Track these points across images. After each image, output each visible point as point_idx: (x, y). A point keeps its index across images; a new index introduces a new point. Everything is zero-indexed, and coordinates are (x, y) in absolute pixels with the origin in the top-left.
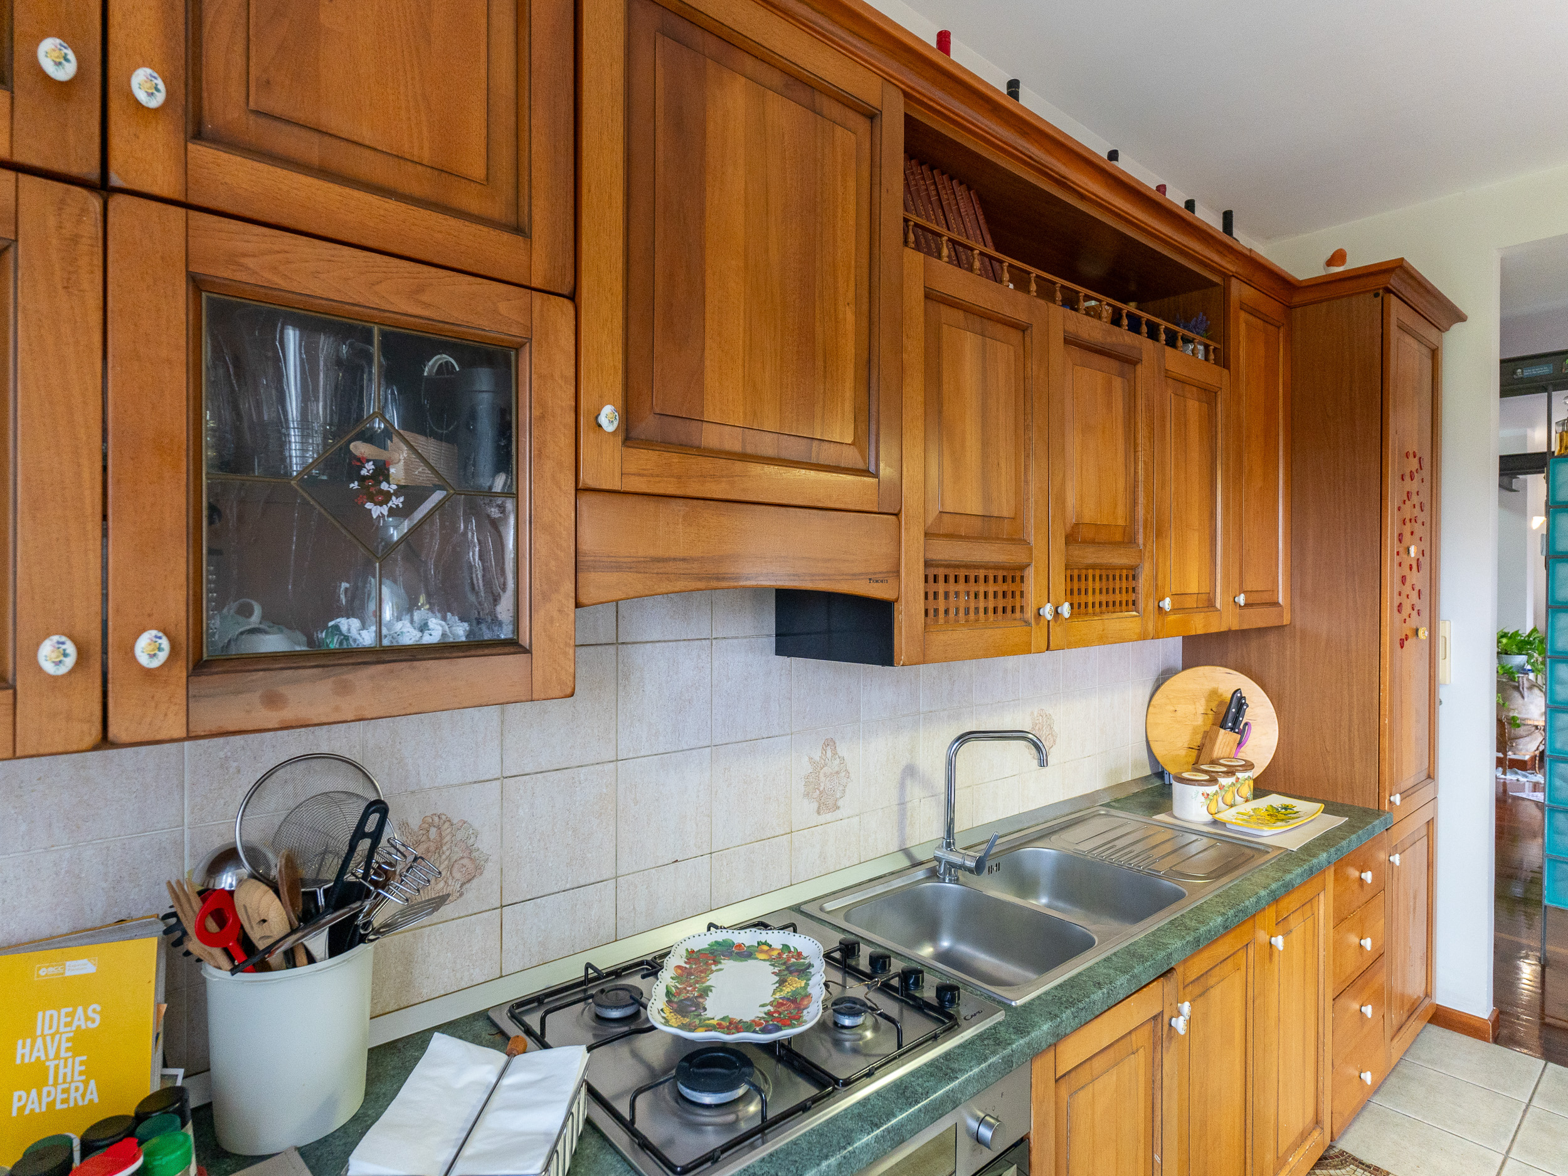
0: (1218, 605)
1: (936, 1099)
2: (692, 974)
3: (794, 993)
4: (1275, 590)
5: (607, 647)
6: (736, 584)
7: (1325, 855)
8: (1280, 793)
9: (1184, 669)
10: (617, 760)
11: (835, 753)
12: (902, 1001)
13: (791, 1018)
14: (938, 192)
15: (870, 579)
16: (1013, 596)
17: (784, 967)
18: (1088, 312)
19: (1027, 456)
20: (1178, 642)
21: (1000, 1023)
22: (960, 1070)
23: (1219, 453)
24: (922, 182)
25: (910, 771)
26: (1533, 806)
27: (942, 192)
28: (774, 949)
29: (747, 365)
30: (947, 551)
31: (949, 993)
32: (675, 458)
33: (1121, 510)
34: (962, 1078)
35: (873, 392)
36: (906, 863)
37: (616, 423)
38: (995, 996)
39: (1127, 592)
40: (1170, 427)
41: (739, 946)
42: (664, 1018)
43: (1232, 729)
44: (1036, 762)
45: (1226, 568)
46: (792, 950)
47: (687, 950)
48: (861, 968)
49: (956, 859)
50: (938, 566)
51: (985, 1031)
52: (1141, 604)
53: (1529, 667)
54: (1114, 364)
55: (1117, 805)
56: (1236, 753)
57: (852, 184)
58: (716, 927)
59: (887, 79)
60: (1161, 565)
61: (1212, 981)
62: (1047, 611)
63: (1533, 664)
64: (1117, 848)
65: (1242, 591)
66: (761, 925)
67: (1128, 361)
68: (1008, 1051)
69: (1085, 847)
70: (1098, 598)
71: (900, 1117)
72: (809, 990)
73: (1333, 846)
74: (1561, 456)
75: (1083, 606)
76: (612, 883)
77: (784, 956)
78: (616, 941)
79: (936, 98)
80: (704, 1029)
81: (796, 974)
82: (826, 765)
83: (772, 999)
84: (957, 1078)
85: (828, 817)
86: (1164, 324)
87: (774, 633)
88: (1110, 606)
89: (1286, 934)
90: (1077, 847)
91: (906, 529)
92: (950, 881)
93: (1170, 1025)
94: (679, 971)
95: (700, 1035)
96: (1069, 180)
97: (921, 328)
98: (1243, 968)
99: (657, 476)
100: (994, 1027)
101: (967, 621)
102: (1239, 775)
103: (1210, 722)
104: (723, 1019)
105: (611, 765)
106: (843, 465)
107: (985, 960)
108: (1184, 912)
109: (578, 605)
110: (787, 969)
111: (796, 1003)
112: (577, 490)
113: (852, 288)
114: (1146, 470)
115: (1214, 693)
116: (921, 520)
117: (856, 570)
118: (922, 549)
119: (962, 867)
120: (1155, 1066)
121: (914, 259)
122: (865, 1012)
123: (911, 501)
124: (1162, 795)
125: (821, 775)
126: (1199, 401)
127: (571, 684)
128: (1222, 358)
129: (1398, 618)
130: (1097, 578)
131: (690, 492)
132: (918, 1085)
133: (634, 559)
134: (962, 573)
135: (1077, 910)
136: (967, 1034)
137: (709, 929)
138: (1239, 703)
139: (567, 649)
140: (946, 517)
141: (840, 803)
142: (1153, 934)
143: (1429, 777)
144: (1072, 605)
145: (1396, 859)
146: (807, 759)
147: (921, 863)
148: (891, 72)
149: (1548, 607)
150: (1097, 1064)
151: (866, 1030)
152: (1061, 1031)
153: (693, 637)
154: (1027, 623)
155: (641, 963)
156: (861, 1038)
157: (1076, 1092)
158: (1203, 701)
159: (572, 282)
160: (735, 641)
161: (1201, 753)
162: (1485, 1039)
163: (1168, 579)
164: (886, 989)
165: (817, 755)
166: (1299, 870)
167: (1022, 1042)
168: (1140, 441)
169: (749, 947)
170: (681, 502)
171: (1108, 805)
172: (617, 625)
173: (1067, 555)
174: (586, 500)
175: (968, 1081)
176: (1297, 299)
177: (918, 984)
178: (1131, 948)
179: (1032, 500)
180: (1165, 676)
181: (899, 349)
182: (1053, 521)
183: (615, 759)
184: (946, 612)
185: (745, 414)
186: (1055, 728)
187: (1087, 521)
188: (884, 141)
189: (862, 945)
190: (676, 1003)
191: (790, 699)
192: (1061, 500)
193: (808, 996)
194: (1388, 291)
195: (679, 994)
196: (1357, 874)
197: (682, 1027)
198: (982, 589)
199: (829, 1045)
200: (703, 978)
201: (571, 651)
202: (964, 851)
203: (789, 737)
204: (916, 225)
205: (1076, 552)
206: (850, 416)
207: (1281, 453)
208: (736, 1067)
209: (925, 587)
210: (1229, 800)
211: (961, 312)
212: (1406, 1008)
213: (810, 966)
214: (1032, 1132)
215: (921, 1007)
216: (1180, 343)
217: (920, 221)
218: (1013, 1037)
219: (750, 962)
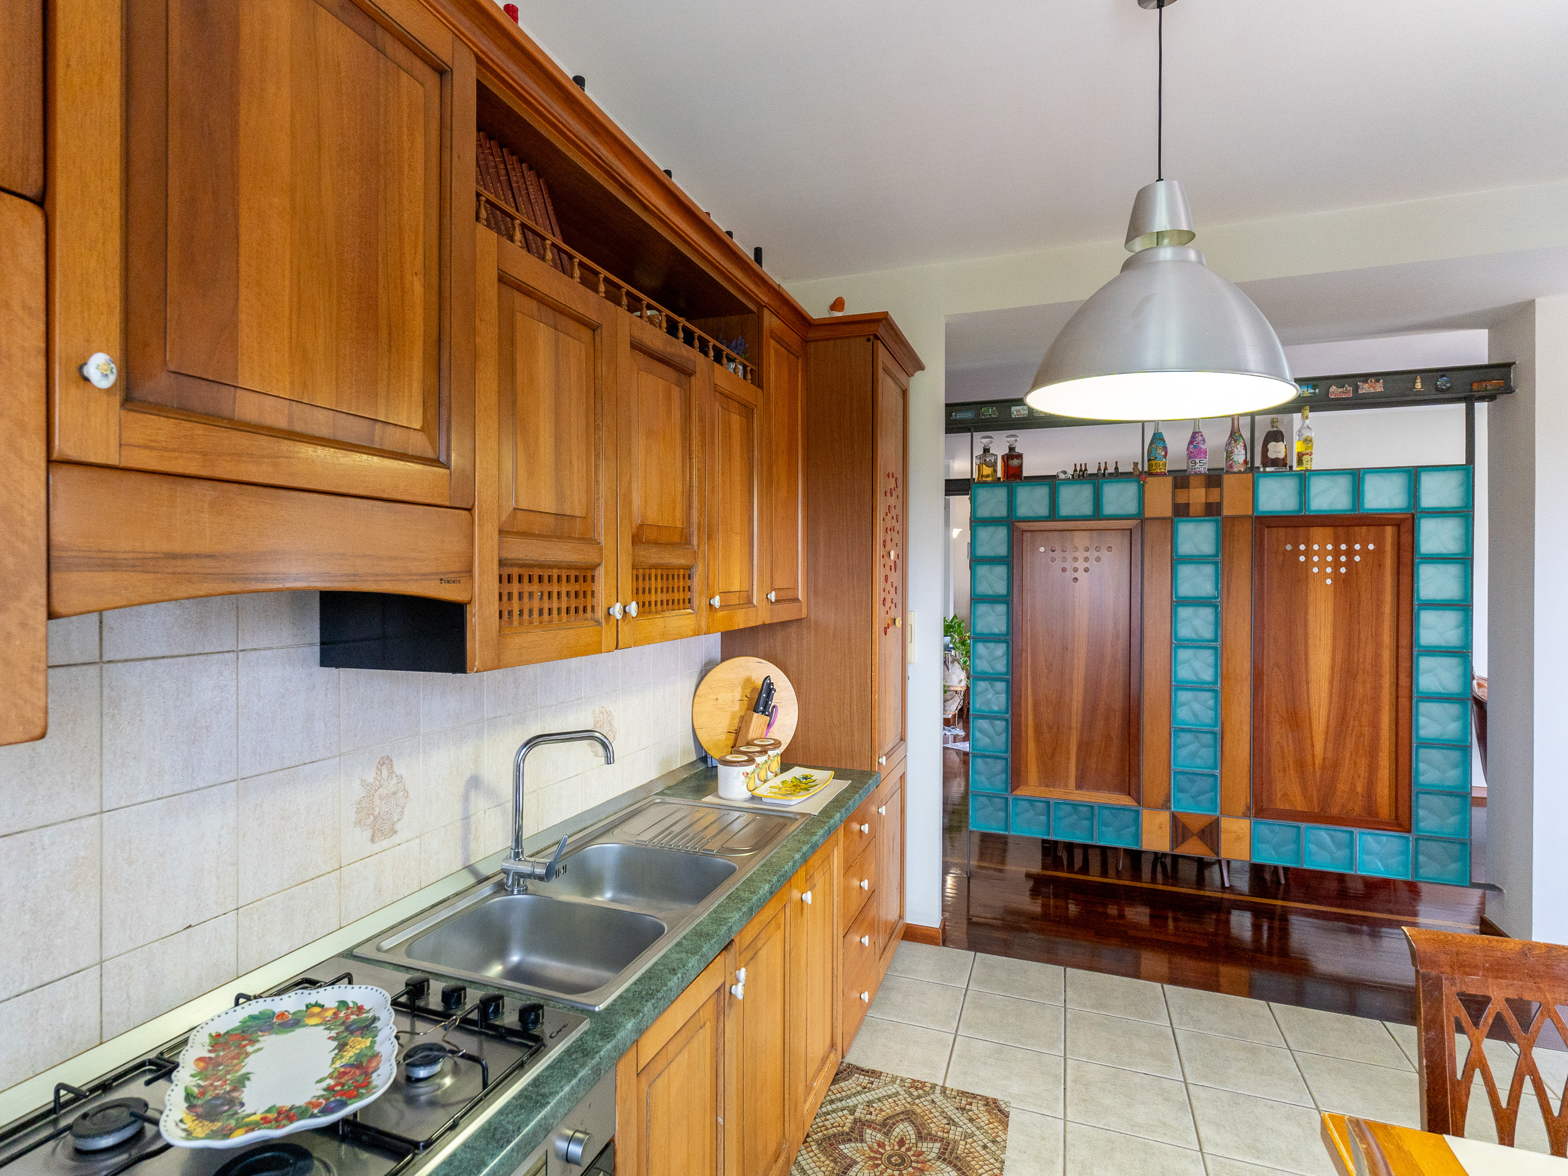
0: (755, 602)
1: (528, 1133)
2: (220, 1064)
3: (359, 1056)
4: (796, 588)
5: (85, 667)
6: (280, 586)
7: (838, 815)
8: (800, 766)
9: (723, 660)
10: (102, 812)
11: (391, 772)
12: (481, 1033)
13: (358, 1087)
14: (507, 172)
15: (441, 580)
16: (585, 596)
17: (342, 1028)
18: (650, 320)
19: (597, 456)
20: (717, 636)
21: (586, 1033)
22: (551, 1094)
23: (755, 464)
24: (491, 158)
25: (475, 782)
26: (955, 754)
27: (512, 174)
28: (328, 1009)
29: (294, 326)
30: (523, 550)
31: (531, 1013)
32: (199, 430)
33: (679, 514)
34: (553, 1102)
35: (445, 373)
36: (472, 880)
37: (112, 378)
38: (578, 1005)
39: (684, 590)
40: (718, 437)
41: (282, 1014)
42: (185, 1130)
43: (763, 712)
44: (603, 760)
45: (760, 571)
46: (351, 1005)
47: (210, 1035)
48: (432, 1007)
49: (525, 868)
50: (512, 565)
51: (572, 1044)
52: (695, 602)
53: (951, 646)
54: (672, 374)
55: (669, 792)
56: (766, 735)
57: (420, 140)
58: (248, 998)
59: (458, 36)
60: (711, 566)
61: (760, 944)
62: (617, 610)
63: (954, 643)
64: (675, 833)
65: (773, 589)
66: (307, 982)
67: (685, 372)
68: (597, 1059)
69: (646, 837)
70: (660, 597)
71: (492, 1165)
72: (377, 1048)
73: (843, 807)
74: (979, 482)
75: (647, 605)
76: (94, 972)
77: (342, 1015)
78: (101, 1043)
79: (510, 71)
80: (242, 1131)
81: (358, 1033)
82: (381, 786)
83: (331, 1070)
84: (548, 1103)
85: (385, 843)
86: (712, 342)
87: (317, 640)
88: (670, 604)
89: (812, 889)
90: (639, 838)
91: (479, 525)
92: (519, 893)
93: (731, 993)
94: (202, 1064)
95: (239, 1139)
96: (634, 188)
97: (494, 312)
98: (782, 926)
99: (174, 450)
100: (581, 1039)
101: (541, 622)
102: (770, 753)
103: (745, 707)
104: (269, 1110)
105: (93, 819)
106: (410, 453)
107: (555, 967)
108: (737, 885)
109: (51, 615)
110: (347, 1029)
111: (363, 1067)
112: (49, 461)
113: (420, 256)
114: (699, 476)
115: (748, 680)
116: (495, 516)
117: (425, 570)
118: (496, 548)
119: (532, 876)
120: (719, 1034)
121: (487, 237)
122: (443, 1057)
123: (485, 495)
124: (706, 778)
125: (376, 798)
126: (740, 415)
127: (41, 722)
128: (758, 381)
129: (884, 609)
130: (659, 577)
131: (219, 473)
132: (508, 1122)
133: (139, 556)
134: (536, 572)
135: (639, 899)
136: (555, 1052)
137: (237, 1004)
138: (768, 689)
139: (35, 675)
140: (519, 514)
141: (397, 827)
142: (715, 911)
143: (902, 740)
144: (638, 603)
145: (883, 810)
146: (358, 782)
147: (487, 878)
148: (463, 30)
149: (971, 599)
150: (672, 1048)
151: (444, 1077)
152: (643, 1026)
153: (212, 650)
154: (598, 623)
155: (142, 1064)
156: (440, 1086)
157: (655, 1080)
158: (739, 689)
159: (40, 183)
160: (269, 652)
161: (738, 739)
162: (937, 944)
163: (717, 578)
164: (465, 1025)
165: (370, 776)
166: (821, 832)
167: (609, 1046)
168: (694, 448)
169: (294, 1014)
170: (207, 484)
171: (662, 793)
172: (101, 639)
173: (633, 555)
174: (60, 475)
175: (559, 1103)
176: (812, 334)
177: (497, 1012)
178: (697, 928)
179: (602, 500)
180: (707, 668)
181: (472, 332)
182: (621, 523)
183: (98, 810)
184: (521, 612)
185: (292, 383)
186: (615, 724)
187: (649, 522)
188: (455, 103)
189: (431, 982)
190: (202, 1106)
191: (338, 716)
192: (628, 501)
193: (376, 1056)
194: (876, 337)
195: (203, 1094)
196: (858, 827)
197: (212, 1135)
198: (555, 589)
199: (401, 1105)
200: (236, 1065)
201: (41, 679)
202: (532, 859)
203: (337, 760)
204: (488, 201)
205: (642, 553)
206: (418, 398)
207: (800, 468)
208: (291, 1165)
209: (500, 588)
210: (763, 777)
211: (535, 302)
212: (888, 931)
213: (375, 1019)
214: (617, 1134)
215: (502, 1035)
216: (725, 361)
217: (492, 197)
218: (600, 1044)
219: (299, 1032)
